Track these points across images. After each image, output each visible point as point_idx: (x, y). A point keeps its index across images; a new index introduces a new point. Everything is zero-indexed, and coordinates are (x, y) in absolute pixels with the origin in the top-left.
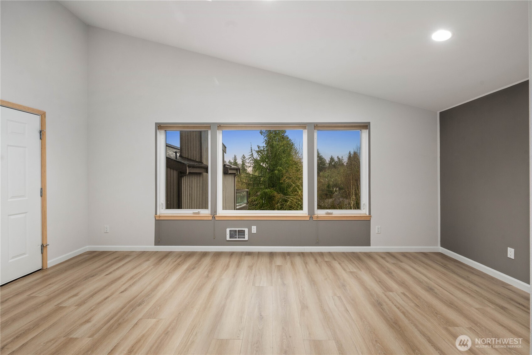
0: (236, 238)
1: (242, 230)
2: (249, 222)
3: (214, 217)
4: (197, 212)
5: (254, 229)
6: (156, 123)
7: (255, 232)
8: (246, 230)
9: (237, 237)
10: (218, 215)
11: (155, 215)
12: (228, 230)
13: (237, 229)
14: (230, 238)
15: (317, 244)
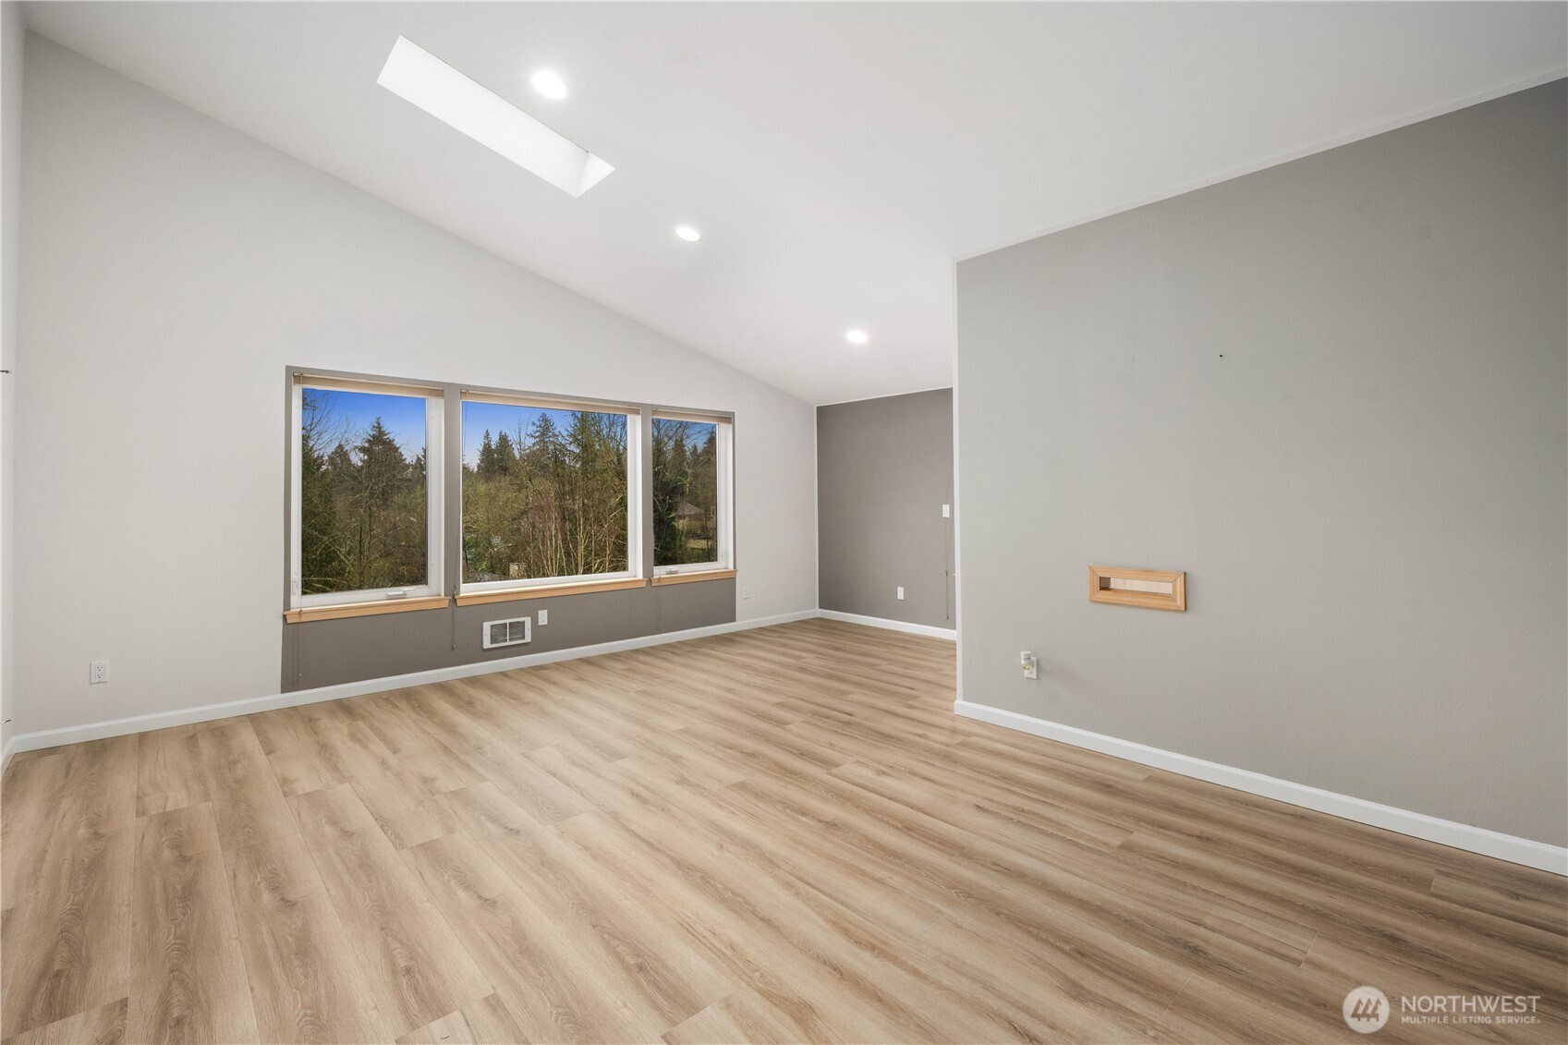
0: (506, 640)
1: (518, 622)
2: (529, 604)
3: (454, 600)
4: (401, 593)
5: (543, 617)
6: (288, 368)
7: (546, 623)
8: (528, 621)
9: (508, 638)
10: (462, 595)
11: (284, 610)
12: (487, 626)
13: (508, 621)
14: (492, 643)
15: (658, 631)
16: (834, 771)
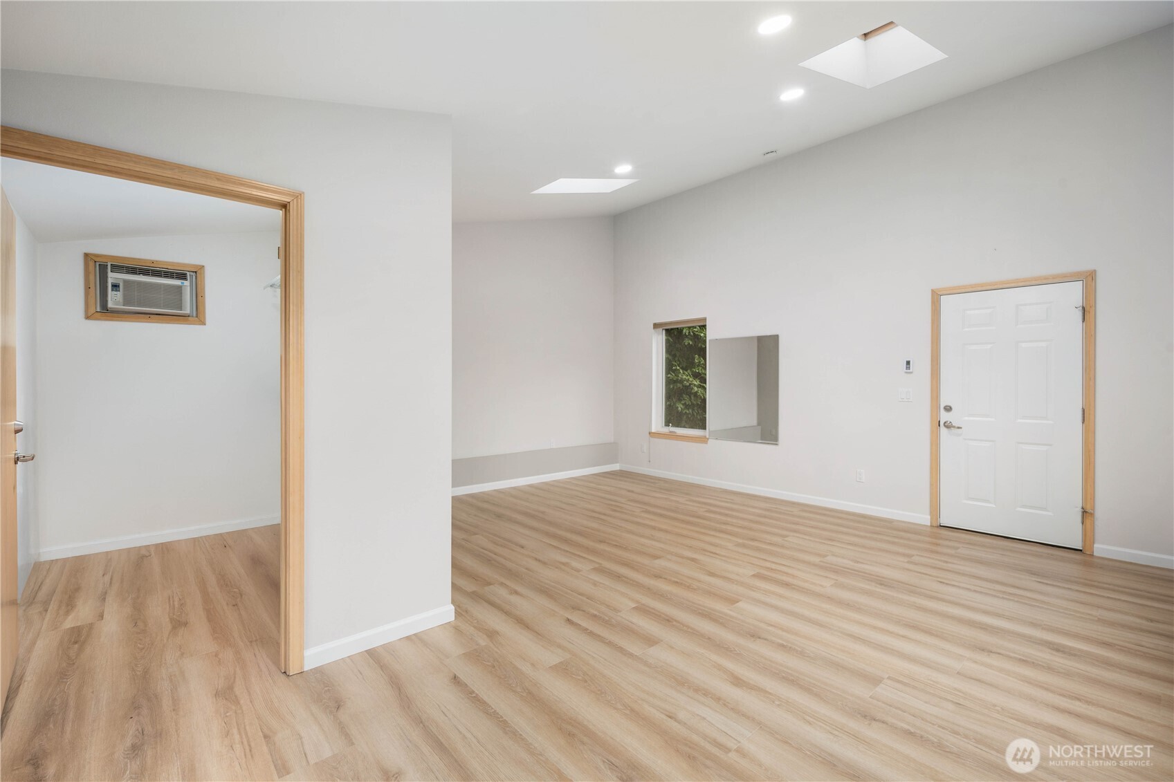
16: (597, 566)
